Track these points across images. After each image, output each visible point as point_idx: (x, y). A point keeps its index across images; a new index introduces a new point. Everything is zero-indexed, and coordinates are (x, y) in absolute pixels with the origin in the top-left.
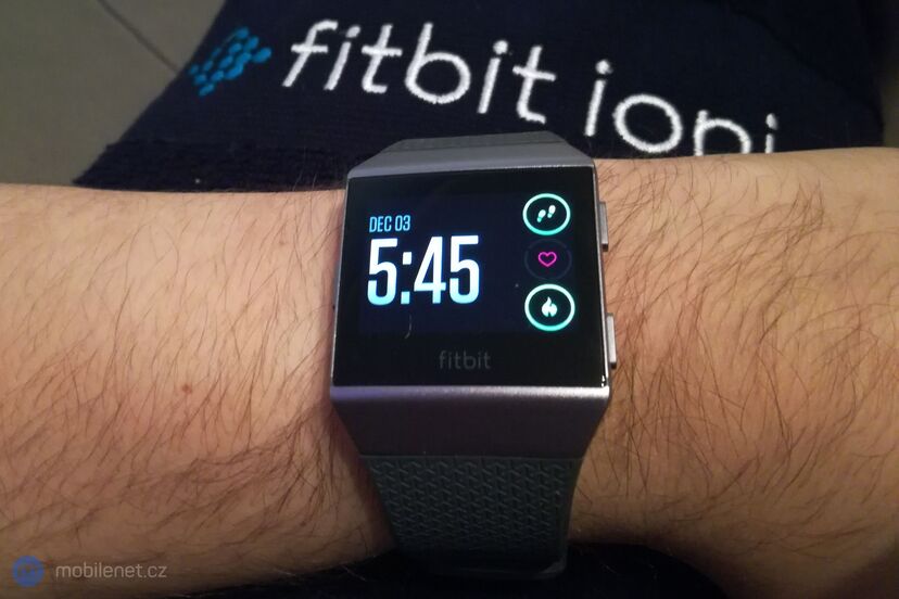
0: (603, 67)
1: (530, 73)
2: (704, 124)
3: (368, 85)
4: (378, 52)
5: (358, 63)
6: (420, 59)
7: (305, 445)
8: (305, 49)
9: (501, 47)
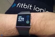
0: (35, 6)
1: (31, 6)
2: (41, 9)
3: (21, 7)
4: (22, 5)
5: (21, 6)
6: (24, 5)
7: (15, 29)
8: (18, 5)
9: (29, 5)
